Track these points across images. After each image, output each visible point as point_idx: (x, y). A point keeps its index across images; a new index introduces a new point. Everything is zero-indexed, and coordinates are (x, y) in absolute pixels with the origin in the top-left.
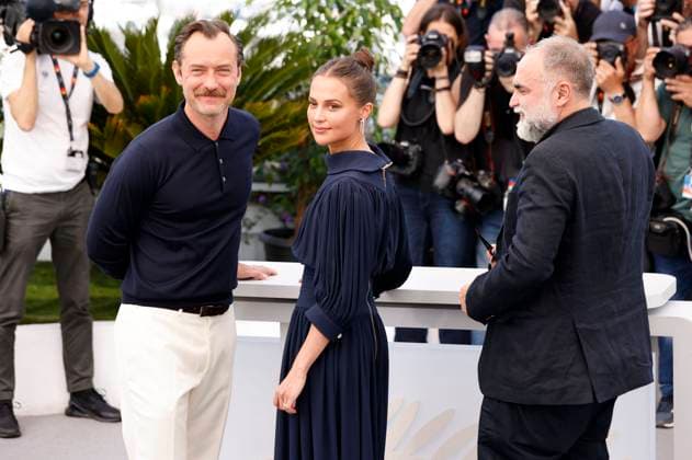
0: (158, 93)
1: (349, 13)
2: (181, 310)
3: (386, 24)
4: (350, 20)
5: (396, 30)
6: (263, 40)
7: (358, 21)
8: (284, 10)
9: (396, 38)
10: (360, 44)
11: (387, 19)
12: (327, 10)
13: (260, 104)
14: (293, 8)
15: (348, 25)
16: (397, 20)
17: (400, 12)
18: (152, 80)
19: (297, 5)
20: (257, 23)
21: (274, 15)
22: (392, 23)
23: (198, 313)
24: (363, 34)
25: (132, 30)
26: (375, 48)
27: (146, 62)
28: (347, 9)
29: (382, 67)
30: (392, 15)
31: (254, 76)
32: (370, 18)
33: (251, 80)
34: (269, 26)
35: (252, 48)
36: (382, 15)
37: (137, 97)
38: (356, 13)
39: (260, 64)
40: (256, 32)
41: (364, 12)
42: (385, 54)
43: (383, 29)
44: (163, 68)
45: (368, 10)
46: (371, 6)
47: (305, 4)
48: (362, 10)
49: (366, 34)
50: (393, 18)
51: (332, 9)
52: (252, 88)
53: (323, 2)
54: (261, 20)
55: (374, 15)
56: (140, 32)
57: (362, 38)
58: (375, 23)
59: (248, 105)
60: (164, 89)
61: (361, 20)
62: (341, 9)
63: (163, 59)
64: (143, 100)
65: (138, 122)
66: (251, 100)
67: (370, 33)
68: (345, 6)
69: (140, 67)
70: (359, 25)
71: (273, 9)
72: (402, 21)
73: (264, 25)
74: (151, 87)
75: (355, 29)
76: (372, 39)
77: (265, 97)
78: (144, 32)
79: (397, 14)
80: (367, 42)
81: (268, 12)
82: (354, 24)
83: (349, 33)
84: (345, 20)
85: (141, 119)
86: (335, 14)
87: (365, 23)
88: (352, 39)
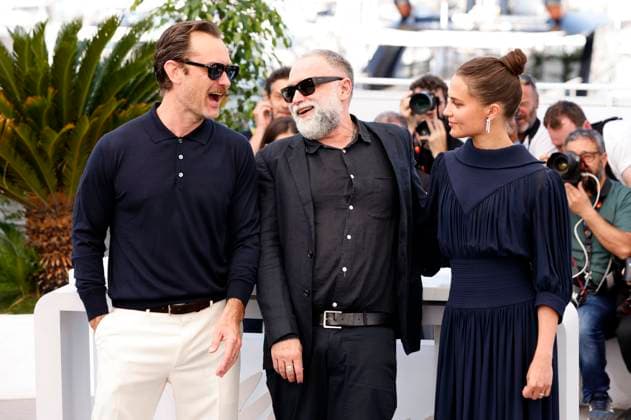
0: (45, 94)
1: (230, 19)
2: (148, 310)
3: (266, 29)
4: (230, 26)
5: (274, 34)
6: (145, 44)
7: (238, 26)
8: (167, 15)
9: (274, 43)
10: (240, 48)
11: (266, 24)
12: (209, 16)
13: (144, 105)
14: (176, 13)
15: (229, 29)
16: (276, 25)
17: (279, 18)
18: (39, 83)
19: (180, 11)
20: (141, 29)
21: (157, 20)
22: (271, 28)
23: (167, 312)
24: (243, 39)
25: (21, 34)
26: (255, 53)
27: (33, 63)
28: (228, 14)
29: (261, 69)
30: (271, 20)
31: (138, 77)
32: (249, 23)
33: (135, 82)
34: (152, 30)
35: (136, 52)
36: (261, 21)
37: (24, 99)
38: (236, 19)
39: (144, 66)
40: (140, 36)
41: (243, 18)
42: (265, 57)
43: (262, 33)
44: (50, 71)
45: (248, 17)
46: (251, 12)
47: (187, 10)
48: (242, 15)
49: (246, 38)
50: (272, 23)
51: (213, 15)
52: (136, 90)
53: (205, 9)
54: (144, 25)
55: (253, 20)
56: (28, 36)
57: (242, 43)
58: (254, 28)
59: (131, 106)
60: (51, 90)
61: (241, 26)
62: (222, 15)
63: (51, 62)
64: (30, 100)
65: (26, 122)
66: (135, 102)
67: (250, 37)
68: (226, 11)
69: (27, 69)
70: (239, 30)
71: (156, 14)
72: (281, 26)
73: (147, 29)
74: (38, 88)
75: (235, 34)
76: (252, 44)
77: (149, 98)
78: (32, 36)
79: (276, 21)
80: (247, 47)
81: (151, 17)
82: (234, 29)
83: (229, 37)
84: (225, 25)
85: (28, 119)
86: (216, 19)
87: (244, 28)
88: (233, 43)
